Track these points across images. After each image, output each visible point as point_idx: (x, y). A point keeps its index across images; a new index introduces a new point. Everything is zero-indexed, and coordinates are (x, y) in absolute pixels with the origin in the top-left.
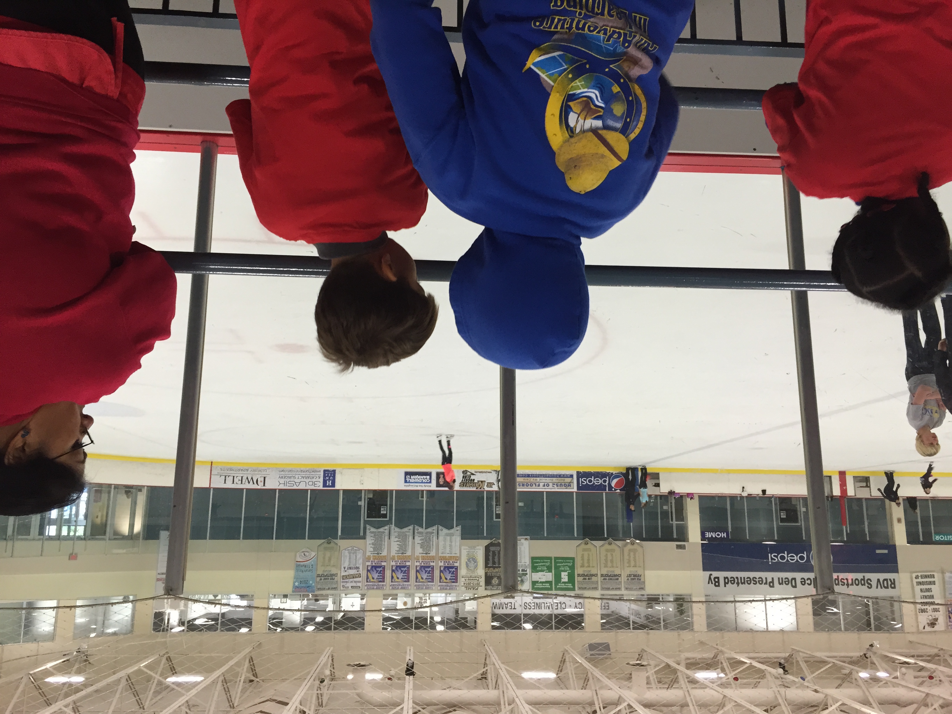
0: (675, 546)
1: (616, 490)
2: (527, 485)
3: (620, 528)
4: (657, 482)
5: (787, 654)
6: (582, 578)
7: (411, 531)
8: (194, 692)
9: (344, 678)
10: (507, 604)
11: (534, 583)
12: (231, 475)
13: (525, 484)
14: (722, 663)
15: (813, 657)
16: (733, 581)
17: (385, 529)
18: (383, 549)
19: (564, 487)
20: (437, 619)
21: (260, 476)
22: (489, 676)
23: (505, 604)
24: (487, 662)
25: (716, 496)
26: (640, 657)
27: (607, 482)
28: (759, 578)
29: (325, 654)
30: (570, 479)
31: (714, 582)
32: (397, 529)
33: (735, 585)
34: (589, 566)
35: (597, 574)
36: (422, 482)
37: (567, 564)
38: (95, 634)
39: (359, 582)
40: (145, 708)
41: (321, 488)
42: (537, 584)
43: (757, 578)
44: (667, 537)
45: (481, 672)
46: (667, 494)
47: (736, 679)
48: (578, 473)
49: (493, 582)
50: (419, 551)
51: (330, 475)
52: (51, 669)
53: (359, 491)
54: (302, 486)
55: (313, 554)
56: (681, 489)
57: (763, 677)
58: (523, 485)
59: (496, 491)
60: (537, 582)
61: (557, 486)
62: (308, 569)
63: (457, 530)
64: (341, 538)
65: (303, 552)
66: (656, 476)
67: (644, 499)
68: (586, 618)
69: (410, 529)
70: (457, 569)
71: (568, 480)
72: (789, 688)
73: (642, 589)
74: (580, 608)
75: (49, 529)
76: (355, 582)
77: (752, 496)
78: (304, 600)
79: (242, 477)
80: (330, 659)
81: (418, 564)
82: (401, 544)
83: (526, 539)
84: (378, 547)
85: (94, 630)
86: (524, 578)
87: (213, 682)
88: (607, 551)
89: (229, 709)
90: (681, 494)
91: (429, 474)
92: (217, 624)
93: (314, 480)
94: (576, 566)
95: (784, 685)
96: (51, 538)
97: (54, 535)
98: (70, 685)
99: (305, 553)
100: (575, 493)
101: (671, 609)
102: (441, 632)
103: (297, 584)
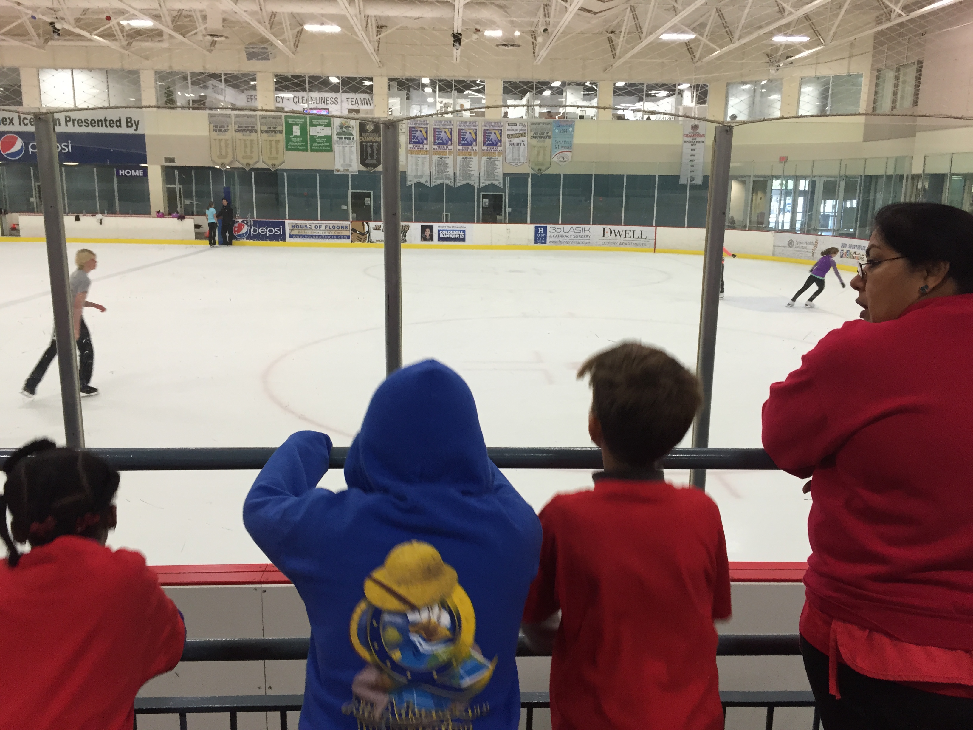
0: (176, 161)
1: (243, 222)
2: (338, 227)
3: (237, 180)
4: (198, 230)
5: (49, 43)
6: (277, 129)
7: (457, 181)
8: (669, 24)
9: (522, 32)
10: (356, 103)
11: (329, 125)
12: (636, 239)
13: (340, 229)
14: (123, 36)
15: (22, 41)
16: (112, 123)
17: (483, 183)
18: (486, 163)
19: (300, 225)
20: (428, 90)
21: (608, 238)
22: (375, 29)
23: (358, 103)
24: (376, 44)
25: (131, 214)
26: (213, 43)
27: (252, 229)
28: (81, 126)
29: (542, 59)
30: (292, 233)
31: (133, 122)
32: (472, 183)
33: (108, 119)
34: (271, 141)
35: (261, 133)
36: (447, 231)
37: (294, 144)
38: (761, 84)
39: (508, 130)
40: (715, 9)
41: (548, 226)
42: (326, 123)
43: (84, 126)
44: (185, 171)
45: (383, 35)
46: (186, 217)
47: (109, 18)
48: (284, 239)
49: (372, 127)
50: (450, 161)
51: (540, 239)
52: (804, 50)
53: (510, 222)
54: (567, 227)
55: (555, 159)
56: (171, 223)
57: (78, 20)
58: (342, 227)
59: (371, 221)
60: (326, 126)
61: (306, 226)
62: (559, 144)
63: (410, 181)
64: (528, 174)
65: (565, 161)
66: (199, 236)
67: (211, 212)
68: (272, 87)
69: (459, 183)
70: (410, 142)
71: (295, 232)
72: (47, 8)
73: (211, 116)
74: (278, 98)
75: (805, 187)
76: (513, 130)
77: (90, 215)
78: (564, 113)
79: (625, 237)
80: (536, 54)
81: (450, 147)
82: (468, 168)
83: (338, 171)
84: (491, 164)
85: (763, 87)
86: (339, 130)
87: (651, 33)
88: (251, 158)
89: (636, 5)
90: (170, 216)
91: (440, 239)
92: (646, 91)
93: (556, 234)
94: (285, 143)
95: (55, 11)
96: (805, 178)
97: (801, 181)
98: (786, 35)
99: (563, 160)
100: (287, 218)
101: (179, 93)
102: (425, 77)
103: (571, 129)
